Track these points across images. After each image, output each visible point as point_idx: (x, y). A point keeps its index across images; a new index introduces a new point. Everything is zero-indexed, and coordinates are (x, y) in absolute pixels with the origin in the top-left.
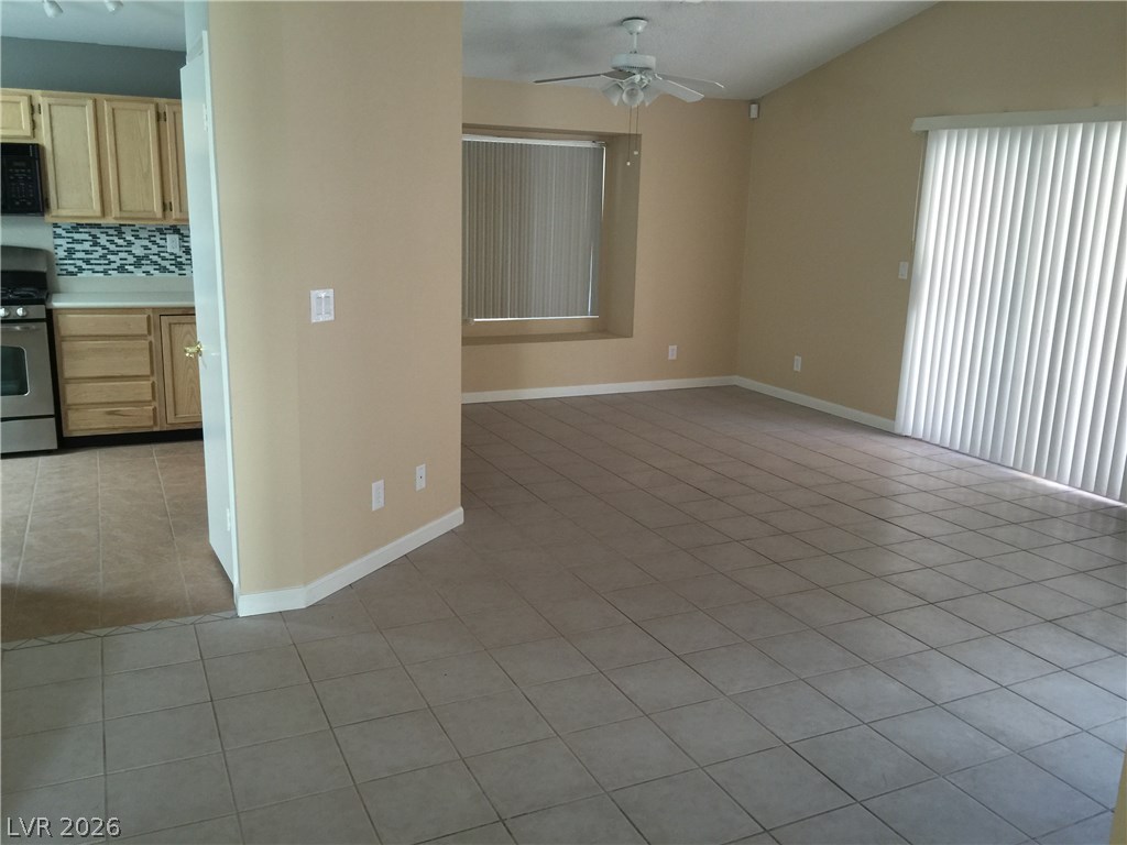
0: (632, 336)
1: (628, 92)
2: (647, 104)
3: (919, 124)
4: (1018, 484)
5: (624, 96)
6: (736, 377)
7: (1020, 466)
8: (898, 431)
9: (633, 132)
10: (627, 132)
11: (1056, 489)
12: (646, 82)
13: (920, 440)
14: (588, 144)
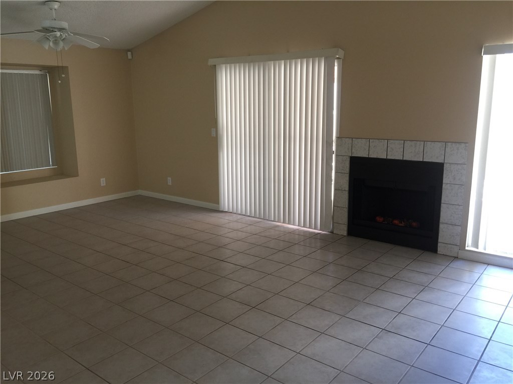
0: (78, 176)
1: (53, 41)
2: (66, 49)
3: (211, 62)
4: (277, 229)
5: (51, 44)
6: (140, 190)
7: (277, 220)
8: (220, 210)
9: (60, 65)
10: (56, 65)
11: (293, 229)
12: (64, 36)
13: (231, 213)
14: (37, 72)
